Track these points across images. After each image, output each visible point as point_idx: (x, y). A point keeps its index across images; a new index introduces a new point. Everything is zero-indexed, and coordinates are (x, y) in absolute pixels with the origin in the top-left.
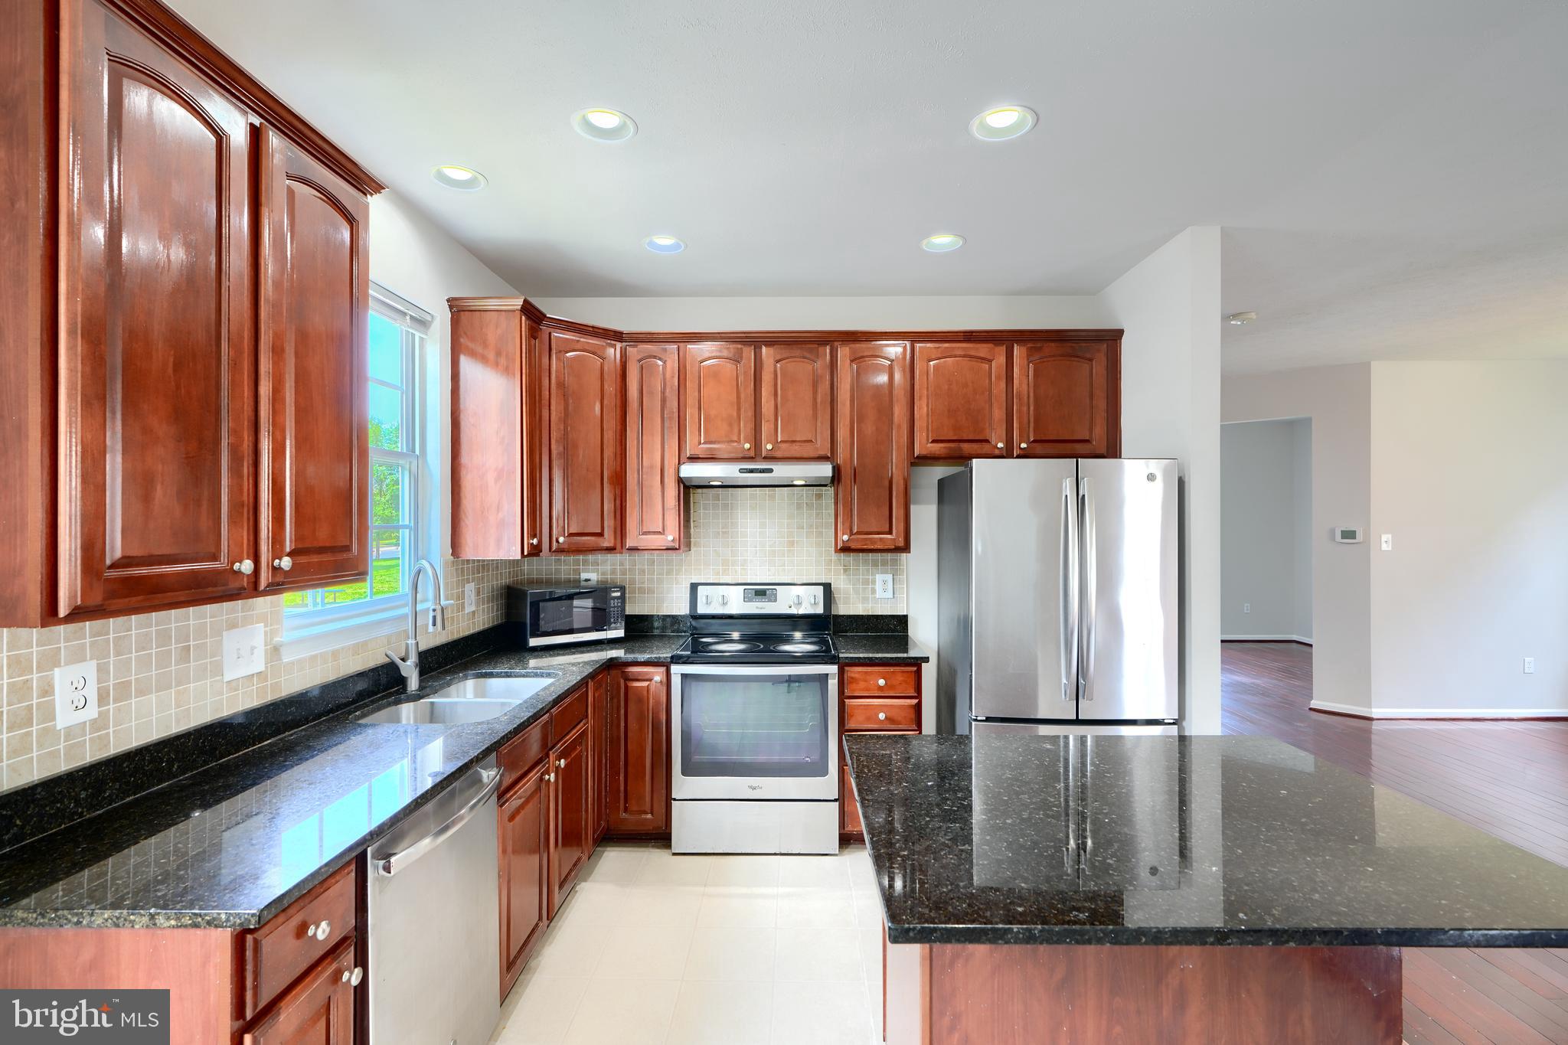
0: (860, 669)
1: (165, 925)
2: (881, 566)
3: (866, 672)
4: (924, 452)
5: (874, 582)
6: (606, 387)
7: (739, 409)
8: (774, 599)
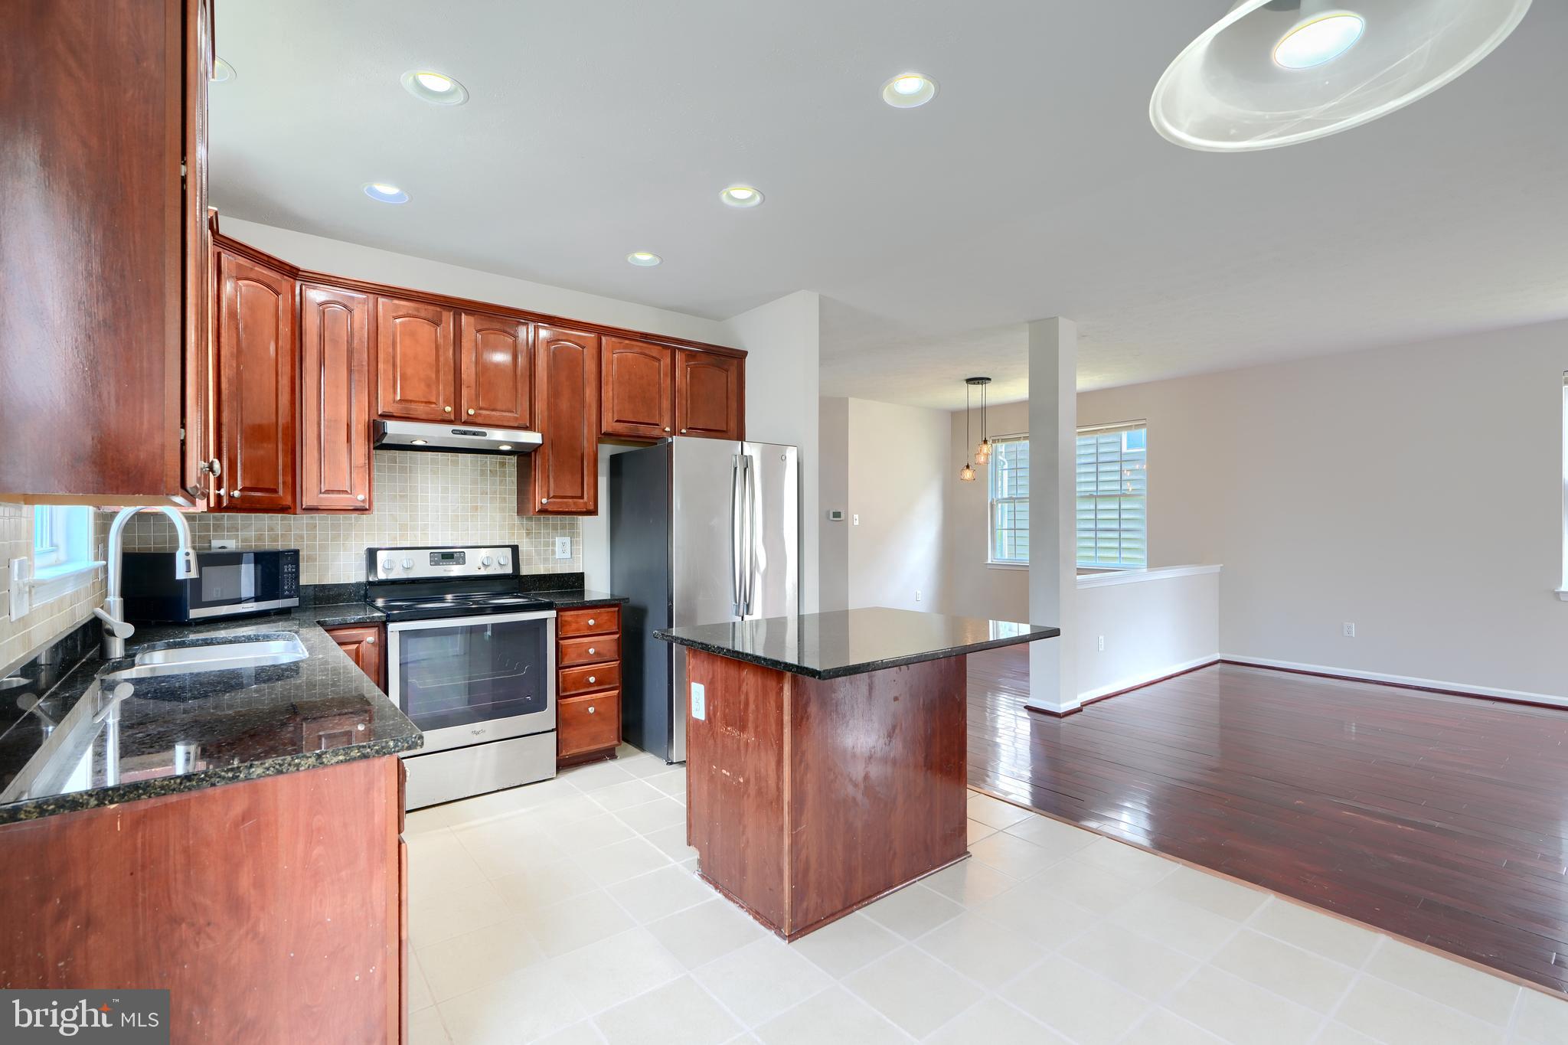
0: (572, 613)
1: (333, 761)
2: (561, 529)
3: (577, 615)
4: (610, 430)
5: (554, 544)
6: (280, 327)
7: (438, 372)
8: (461, 559)
